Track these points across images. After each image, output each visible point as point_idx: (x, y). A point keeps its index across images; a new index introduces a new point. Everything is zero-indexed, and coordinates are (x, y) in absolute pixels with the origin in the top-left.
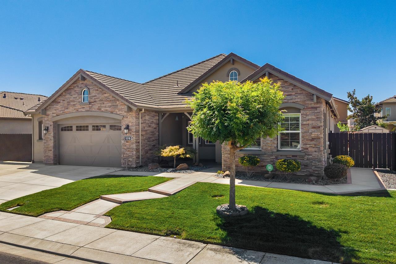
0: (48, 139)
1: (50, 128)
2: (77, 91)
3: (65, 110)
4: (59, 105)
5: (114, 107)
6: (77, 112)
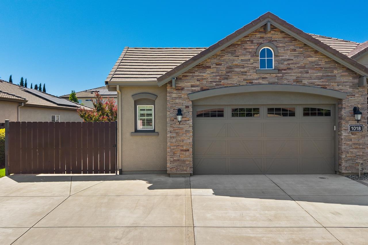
0: (180, 131)
1: (184, 111)
2: (248, 50)
3: (222, 81)
4: (208, 71)
5: (329, 78)
6: (250, 84)
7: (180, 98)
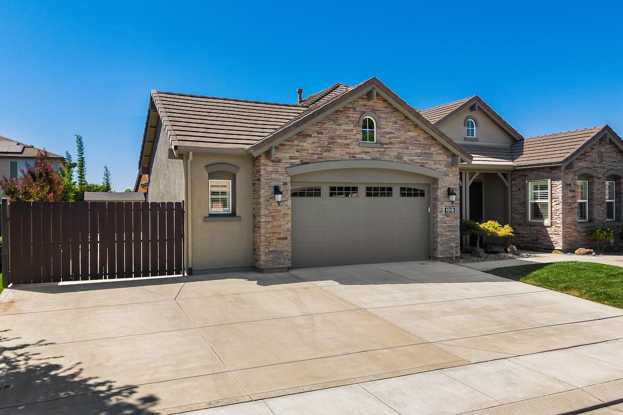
0: (277, 214)
1: (283, 188)
2: (351, 119)
3: (324, 154)
4: (309, 140)
5: (427, 156)
6: (353, 159)
7: (276, 172)
